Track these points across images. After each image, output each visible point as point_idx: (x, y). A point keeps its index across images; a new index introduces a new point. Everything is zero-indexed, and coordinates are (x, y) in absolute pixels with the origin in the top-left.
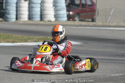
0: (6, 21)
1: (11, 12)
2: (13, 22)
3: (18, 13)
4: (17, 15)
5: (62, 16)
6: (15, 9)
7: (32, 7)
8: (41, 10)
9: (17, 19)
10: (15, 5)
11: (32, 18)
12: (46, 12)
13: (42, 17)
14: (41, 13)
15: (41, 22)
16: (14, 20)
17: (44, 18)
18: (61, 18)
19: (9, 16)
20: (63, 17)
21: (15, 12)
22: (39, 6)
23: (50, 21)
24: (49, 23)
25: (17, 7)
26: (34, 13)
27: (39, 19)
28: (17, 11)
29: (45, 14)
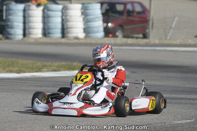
0: (7, 38)
1: (15, 24)
2: (19, 41)
3: (27, 27)
4: (24, 30)
5: (95, 30)
6: (21, 19)
7: (49, 17)
8: (63, 20)
9: (24, 35)
10: (21, 14)
11: (49, 33)
12: (70, 24)
13: (64, 31)
14: (63, 25)
15: (64, 40)
16: (21, 37)
17: (68, 33)
18: (94, 32)
19: (12, 31)
20: (97, 32)
21: (21, 25)
22: (60, 14)
23: (77, 38)
24: (76, 41)
25: (24, 17)
26: (51, 25)
27: (59, 35)
28: (24, 23)
29: (69, 26)
